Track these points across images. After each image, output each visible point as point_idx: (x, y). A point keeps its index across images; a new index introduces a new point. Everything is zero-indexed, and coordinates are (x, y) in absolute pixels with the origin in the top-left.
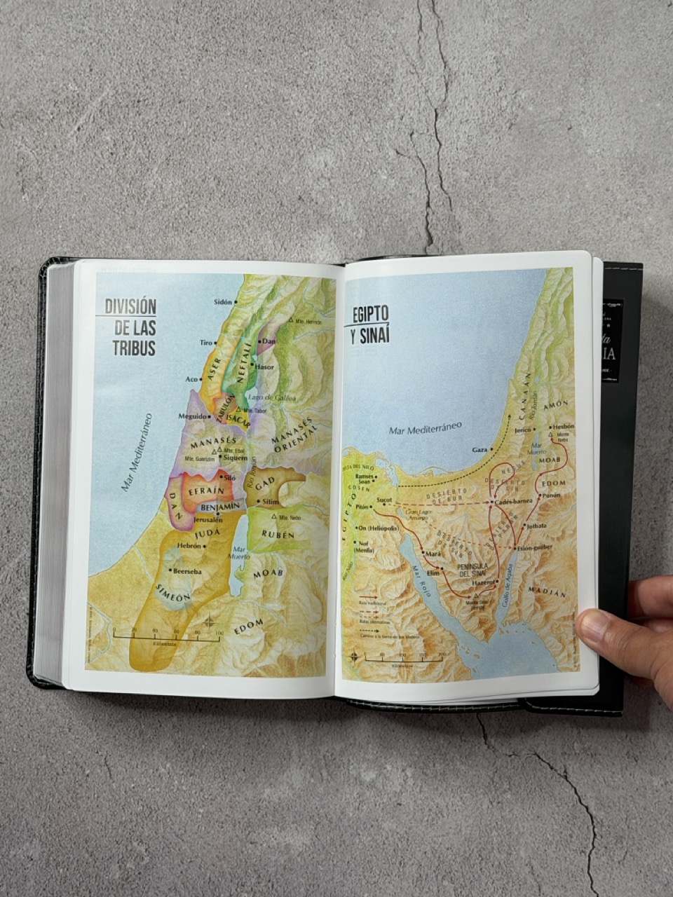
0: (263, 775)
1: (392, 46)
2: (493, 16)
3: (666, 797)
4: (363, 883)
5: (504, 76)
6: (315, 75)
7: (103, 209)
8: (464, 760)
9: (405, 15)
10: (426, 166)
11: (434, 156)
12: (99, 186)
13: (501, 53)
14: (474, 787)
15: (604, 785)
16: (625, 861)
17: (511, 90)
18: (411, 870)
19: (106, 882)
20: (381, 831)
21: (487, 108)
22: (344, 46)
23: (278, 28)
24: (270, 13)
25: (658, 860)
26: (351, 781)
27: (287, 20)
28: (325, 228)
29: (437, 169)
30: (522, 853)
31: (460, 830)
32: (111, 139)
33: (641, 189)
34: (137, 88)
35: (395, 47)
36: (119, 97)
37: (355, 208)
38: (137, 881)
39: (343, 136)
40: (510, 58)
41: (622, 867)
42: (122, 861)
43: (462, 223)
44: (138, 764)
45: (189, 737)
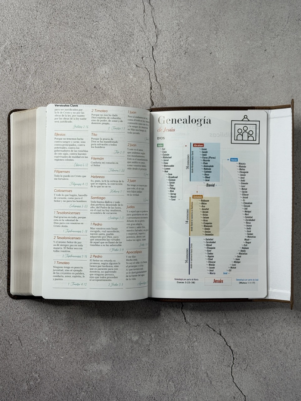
0: (89, 340)
1: (132, 19)
2: (176, 5)
3: (263, 340)
4: (135, 385)
5: (182, 32)
6: (99, 33)
7: (8, 95)
8: (176, 329)
9: (138, 6)
10: (149, 71)
11: (153, 67)
12: (5, 84)
13: (180, 21)
14: (181, 341)
15: (237, 336)
16: (247, 369)
17: (185, 37)
18: (155, 378)
19: (21, 391)
20: (141, 362)
21: (175, 45)
22: (111, 20)
23: (82, 13)
24: (78, 6)
25: (261, 368)
26: (128, 341)
27: (86, 9)
28: (106, 100)
29: (154, 72)
30: (203, 368)
31: (176, 360)
32: (10, 63)
33: (243, 79)
34: (21, 41)
35: (134, 20)
36: (12, 45)
37: (119, 91)
38: (35, 390)
39: (113, 59)
40: (184, 24)
41: (246, 372)
42: (28, 382)
43: (166, 96)
44: (33, 339)
45: (56, 325)
